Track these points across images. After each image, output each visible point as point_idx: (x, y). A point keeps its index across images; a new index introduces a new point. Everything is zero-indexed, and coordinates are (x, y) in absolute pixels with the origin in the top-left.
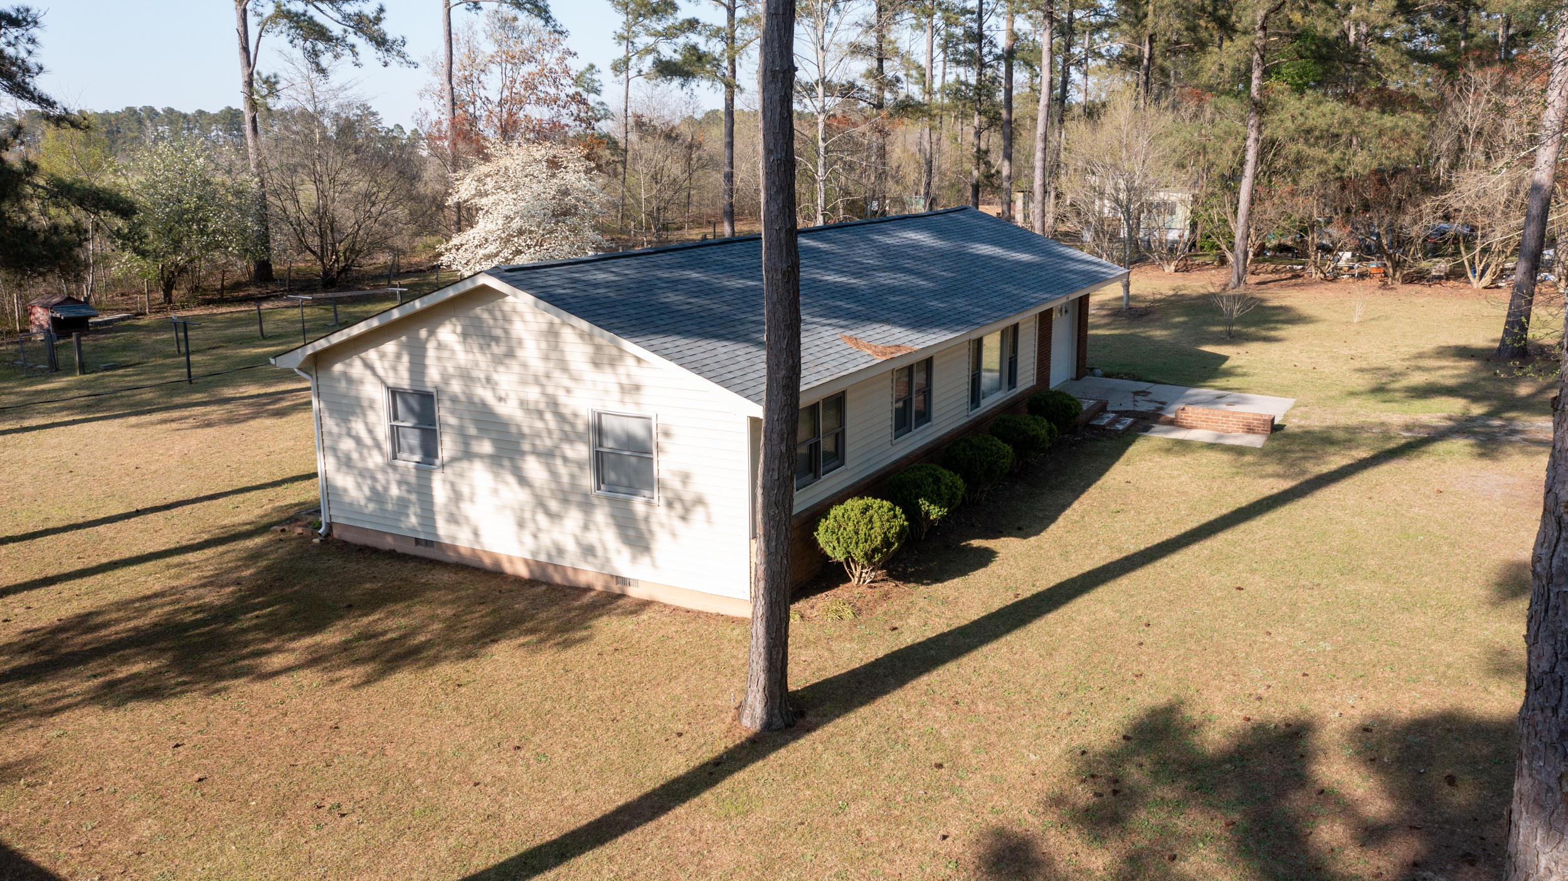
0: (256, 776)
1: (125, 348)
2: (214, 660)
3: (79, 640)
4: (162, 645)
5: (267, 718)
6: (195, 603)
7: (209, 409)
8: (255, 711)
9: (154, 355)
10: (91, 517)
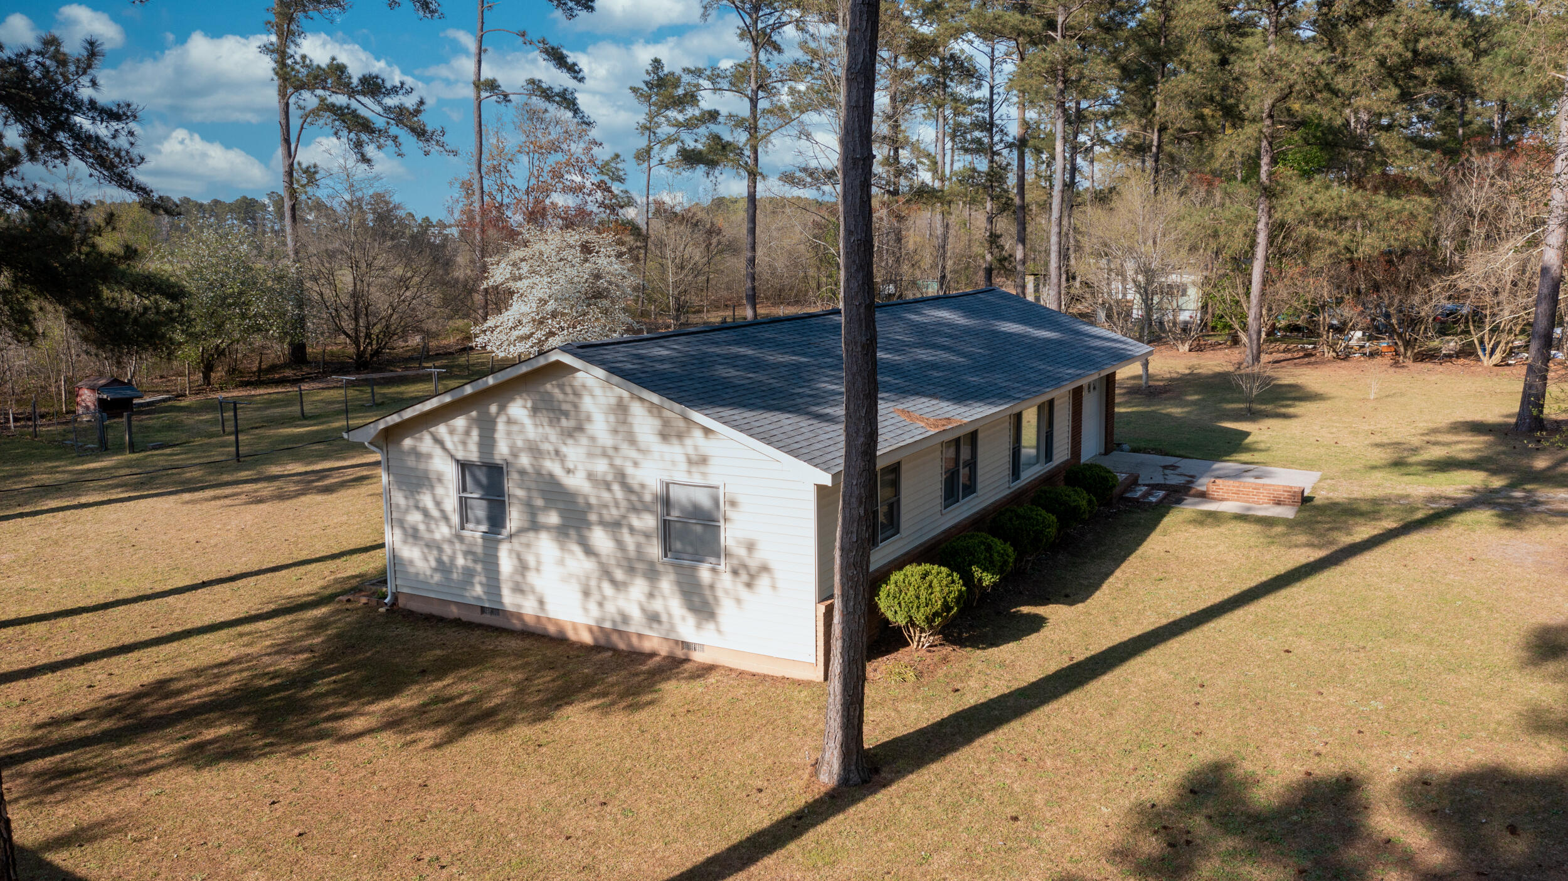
0: (353, 831)
1: (169, 428)
2: (293, 723)
3: (164, 704)
4: (244, 709)
5: (357, 777)
6: (272, 669)
7: (259, 485)
8: (344, 771)
9: (199, 434)
10: (158, 588)
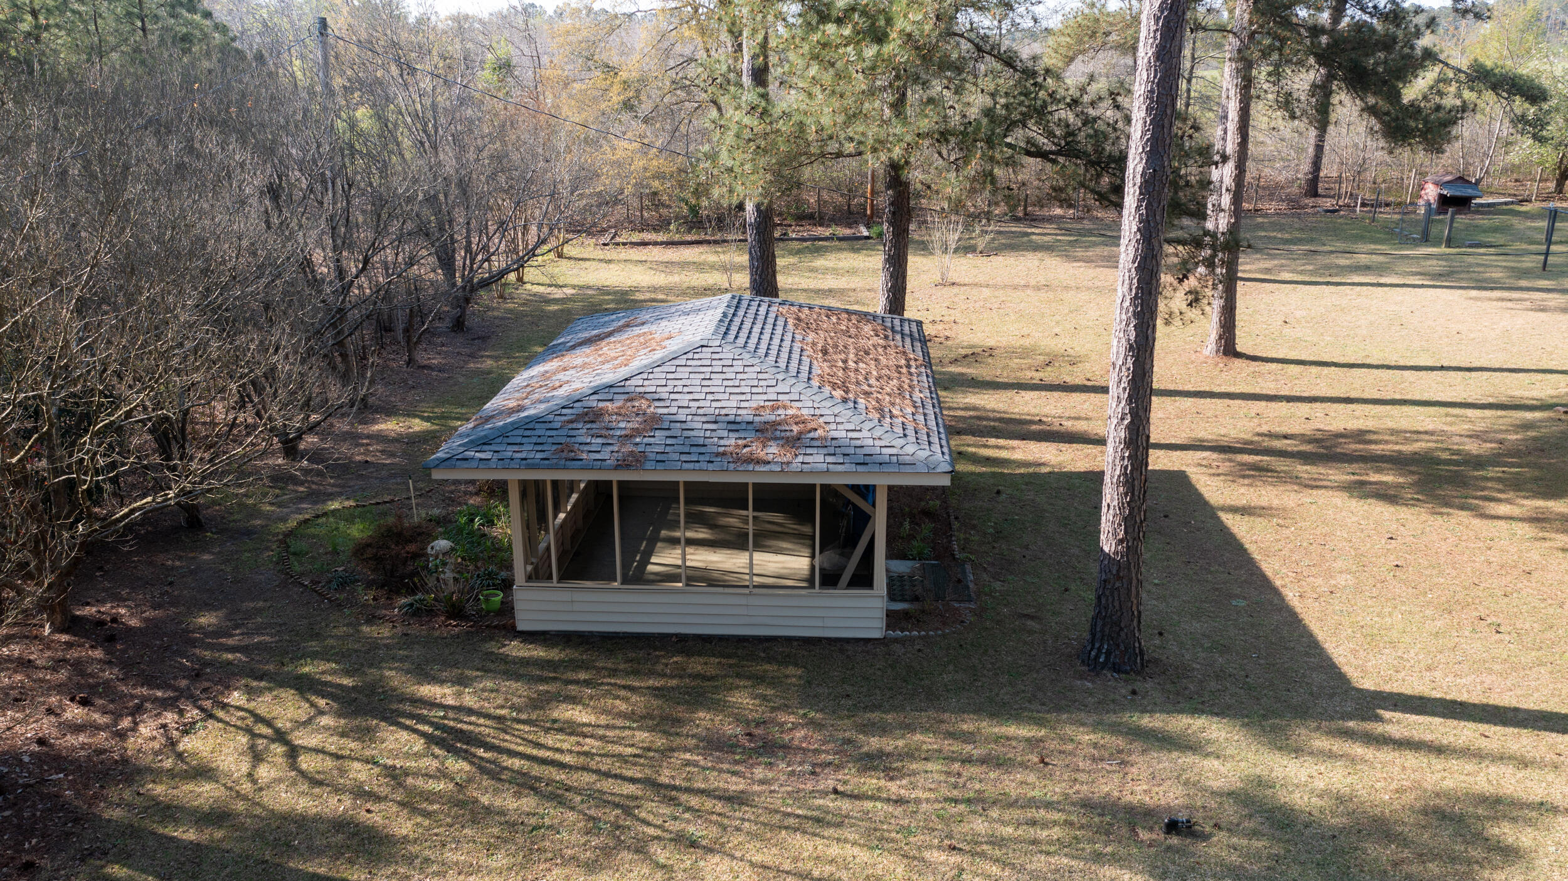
0: (1442, 580)
1: (1495, 230)
2: (1448, 491)
3: (1353, 446)
4: (1413, 468)
5: (1473, 546)
6: (1455, 447)
7: (1551, 296)
8: (1464, 538)
9: (1521, 240)
10: (1402, 363)
